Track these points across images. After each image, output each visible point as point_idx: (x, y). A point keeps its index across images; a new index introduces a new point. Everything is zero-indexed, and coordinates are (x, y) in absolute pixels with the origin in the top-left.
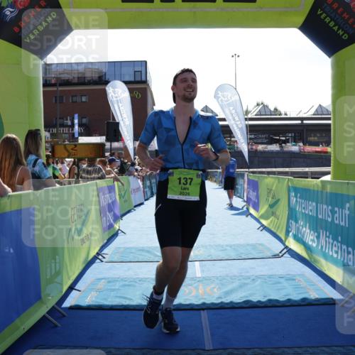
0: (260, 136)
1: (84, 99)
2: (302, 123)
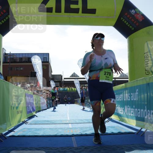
1: (21, 69)
2: (115, 80)
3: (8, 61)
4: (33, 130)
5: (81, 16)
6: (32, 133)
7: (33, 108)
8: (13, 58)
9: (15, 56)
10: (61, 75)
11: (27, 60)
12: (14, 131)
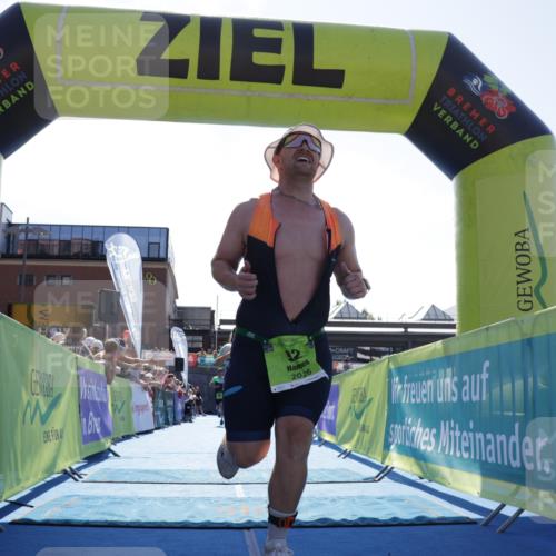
0: (341, 350)
2: (406, 331)
3: (19, 252)
4: (100, 502)
5: (291, 95)
6: (97, 513)
7: (103, 425)
8: (37, 241)
9: (45, 232)
10: (209, 309)
11: (89, 251)
12: (30, 503)
